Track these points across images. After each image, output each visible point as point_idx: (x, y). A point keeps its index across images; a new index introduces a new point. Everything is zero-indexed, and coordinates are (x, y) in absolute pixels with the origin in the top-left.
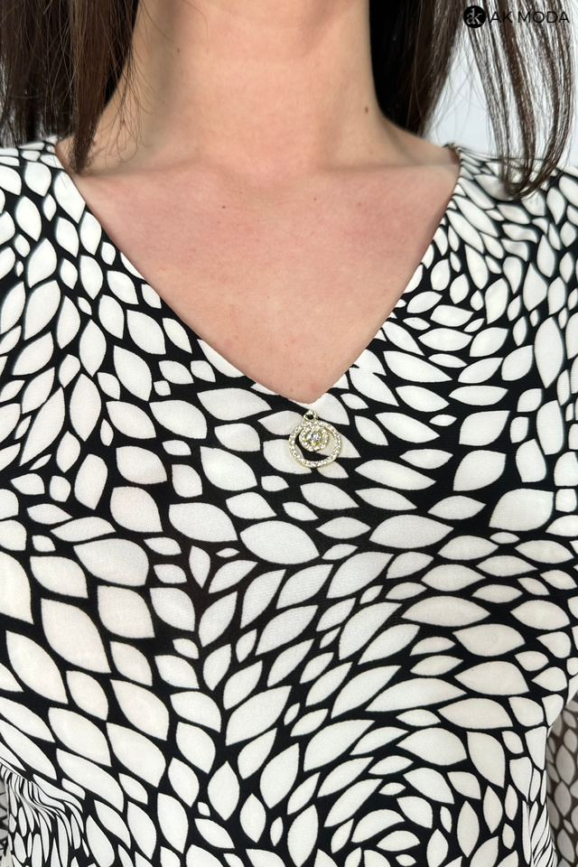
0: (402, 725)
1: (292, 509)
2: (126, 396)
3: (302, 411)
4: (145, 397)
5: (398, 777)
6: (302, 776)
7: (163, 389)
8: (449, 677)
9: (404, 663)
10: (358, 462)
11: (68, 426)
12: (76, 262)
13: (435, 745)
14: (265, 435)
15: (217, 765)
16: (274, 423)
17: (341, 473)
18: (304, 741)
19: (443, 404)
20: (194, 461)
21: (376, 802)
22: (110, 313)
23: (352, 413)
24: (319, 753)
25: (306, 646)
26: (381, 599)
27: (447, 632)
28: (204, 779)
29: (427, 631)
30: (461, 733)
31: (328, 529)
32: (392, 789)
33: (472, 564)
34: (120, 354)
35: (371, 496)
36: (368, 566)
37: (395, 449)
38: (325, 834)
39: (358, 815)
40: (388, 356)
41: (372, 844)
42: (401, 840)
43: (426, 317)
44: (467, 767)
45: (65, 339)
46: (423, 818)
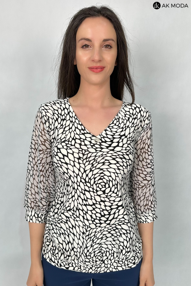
0: (103, 170)
1: (93, 147)
2: (77, 134)
3: (96, 137)
4: (79, 134)
5: (103, 176)
6: (93, 175)
7: (81, 133)
8: (108, 165)
9: (104, 163)
10: (101, 143)
11: (71, 137)
12: (72, 118)
13: (107, 173)
14: (91, 139)
15: (84, 173)
16: (93, 138)
17: (99, 144)
18: (93, 171)
19: (112, 137)
20: (84, 141)
21: (100, 179)
22: (75, 124)
23: (101, 138)
24: (95, 172)
25: (94, 160)
26: (102, 156)
27: (108, 160)
28: (82, 174)
29: (106, 160)
30: (110, 172)
31: (97, 149)
32: (102, 178)
33: (111, 154)
34: (77, 129)
35: (102, 146)
36: (101, 153)
37: (106, 142)
38: (95, 182)
39: (98, 180)
40: (107, 131)
41: (100, 184)
42: (103, 184)
43: (112, 127)
44: (110, 176)
45: (70, 127)
46: (106, 182)
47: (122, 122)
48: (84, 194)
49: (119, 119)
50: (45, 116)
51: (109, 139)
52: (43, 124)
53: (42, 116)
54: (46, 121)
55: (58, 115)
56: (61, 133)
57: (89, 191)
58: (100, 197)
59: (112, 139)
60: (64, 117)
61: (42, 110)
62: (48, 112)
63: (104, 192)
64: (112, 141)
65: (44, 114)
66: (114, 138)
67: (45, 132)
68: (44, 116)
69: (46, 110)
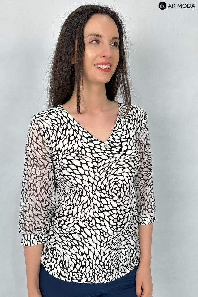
0: (117, 175)
1: (105, 154)
2: (84, 142)
3: (104, 143)
5: (117, 181)
6: (107, 181)
7: (88, 141)
8: (122, 170)
10: (111, 148)
11: (78, 146)
12: (74, 126)
13: (121, 178)
14: (101, 146)
15: (99, 181)
16: (102, 144)
17: (110, 150)
18: (108, 177)
19: (120, 141)
20: (94, 149)
21: (115, 184)
23: (110, 143)
24: (109, 179)
26: (115, 162)
27: (122, 165)
29: (120, 165)
30: (124, 176)
31: (109, 156)
32: (117, 183)
33: (124, 158)
34: (82, 137)
35: (113, 152)
36: (114, 159)
37: (115, 147)
38: (110, 188)
39: (113, 186)
40: (113, 136)
41: (115, 189)
42: (118, 189)
43: (117, 130)
44: (124, 180)
45: (75, 136)
46: (120, 186)
47: (124, 124)
48: (100, 202)
49: (120, 121)
50: (43, 127)
51: (118, 143)
52: (42, 136)
53: (39, 127)
54: (44, 133)
55: (57, 125)
56: (67, 144)
57: (105, 198)
58: (117, 202)
59: (120, 143)
60: (65, 127)
61: (38, 121)
62: (45, 123)
63: (119, 197)
64: (121, 145)
65: (41, 125)
66: (122, 142)
67: (44, 145)
68: (41, 128)
69: (43, 120)
